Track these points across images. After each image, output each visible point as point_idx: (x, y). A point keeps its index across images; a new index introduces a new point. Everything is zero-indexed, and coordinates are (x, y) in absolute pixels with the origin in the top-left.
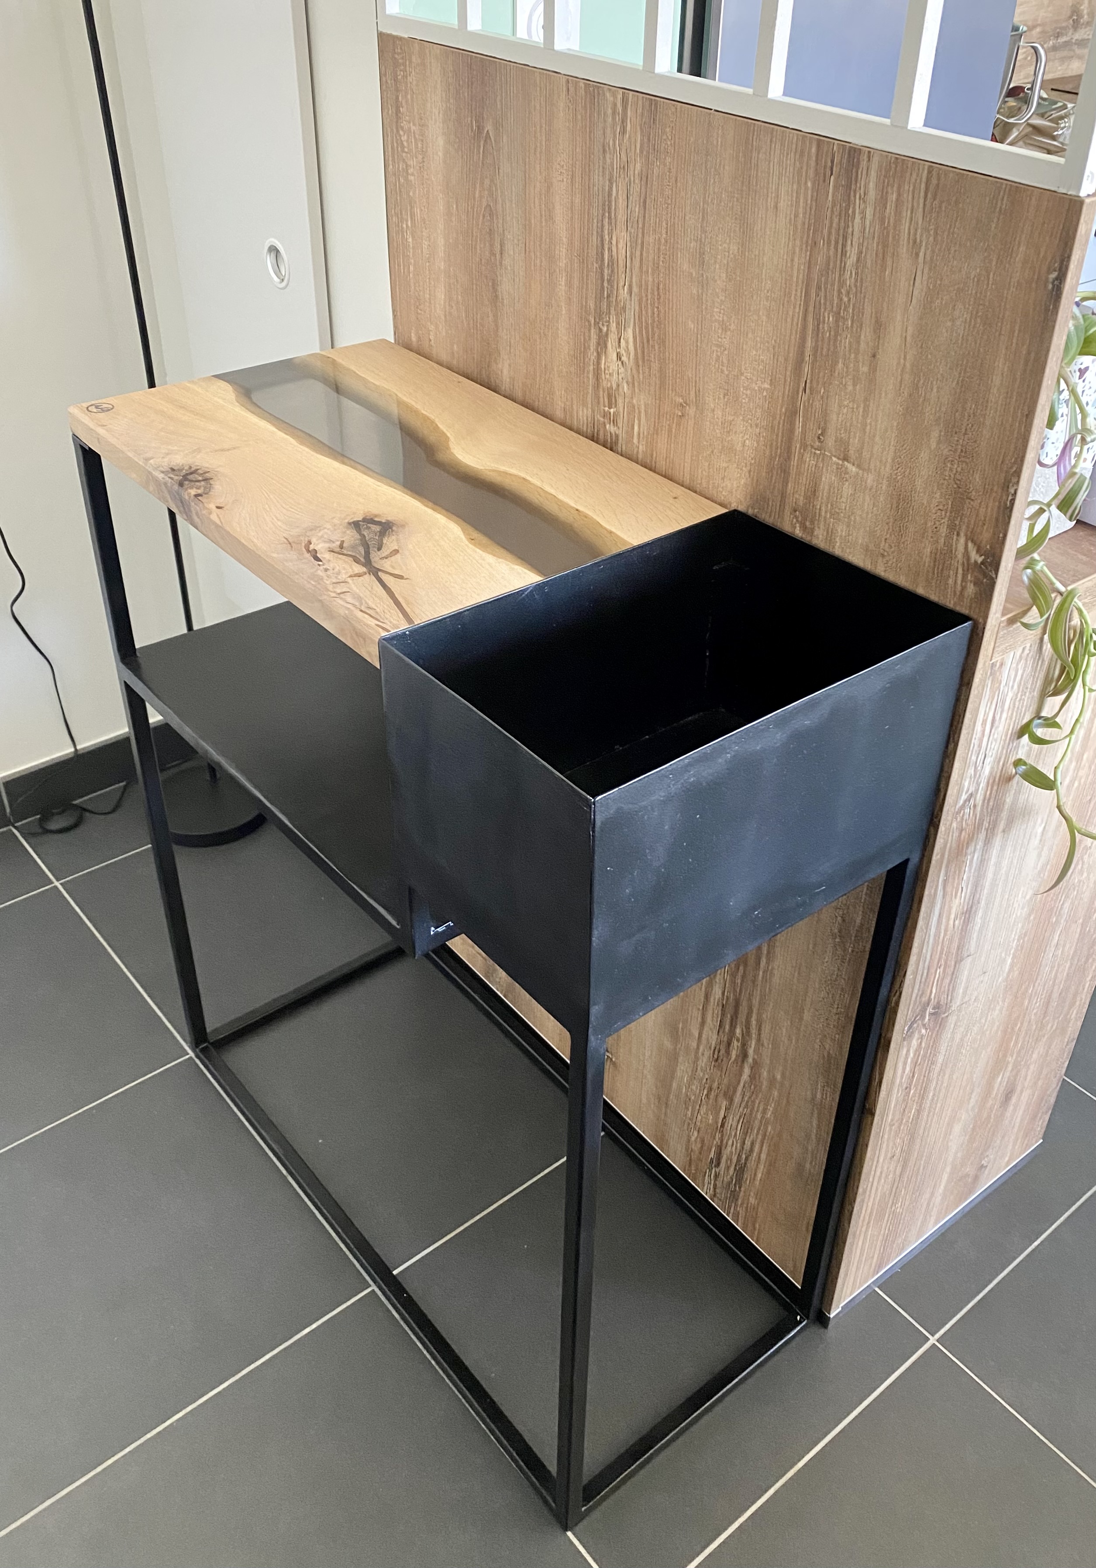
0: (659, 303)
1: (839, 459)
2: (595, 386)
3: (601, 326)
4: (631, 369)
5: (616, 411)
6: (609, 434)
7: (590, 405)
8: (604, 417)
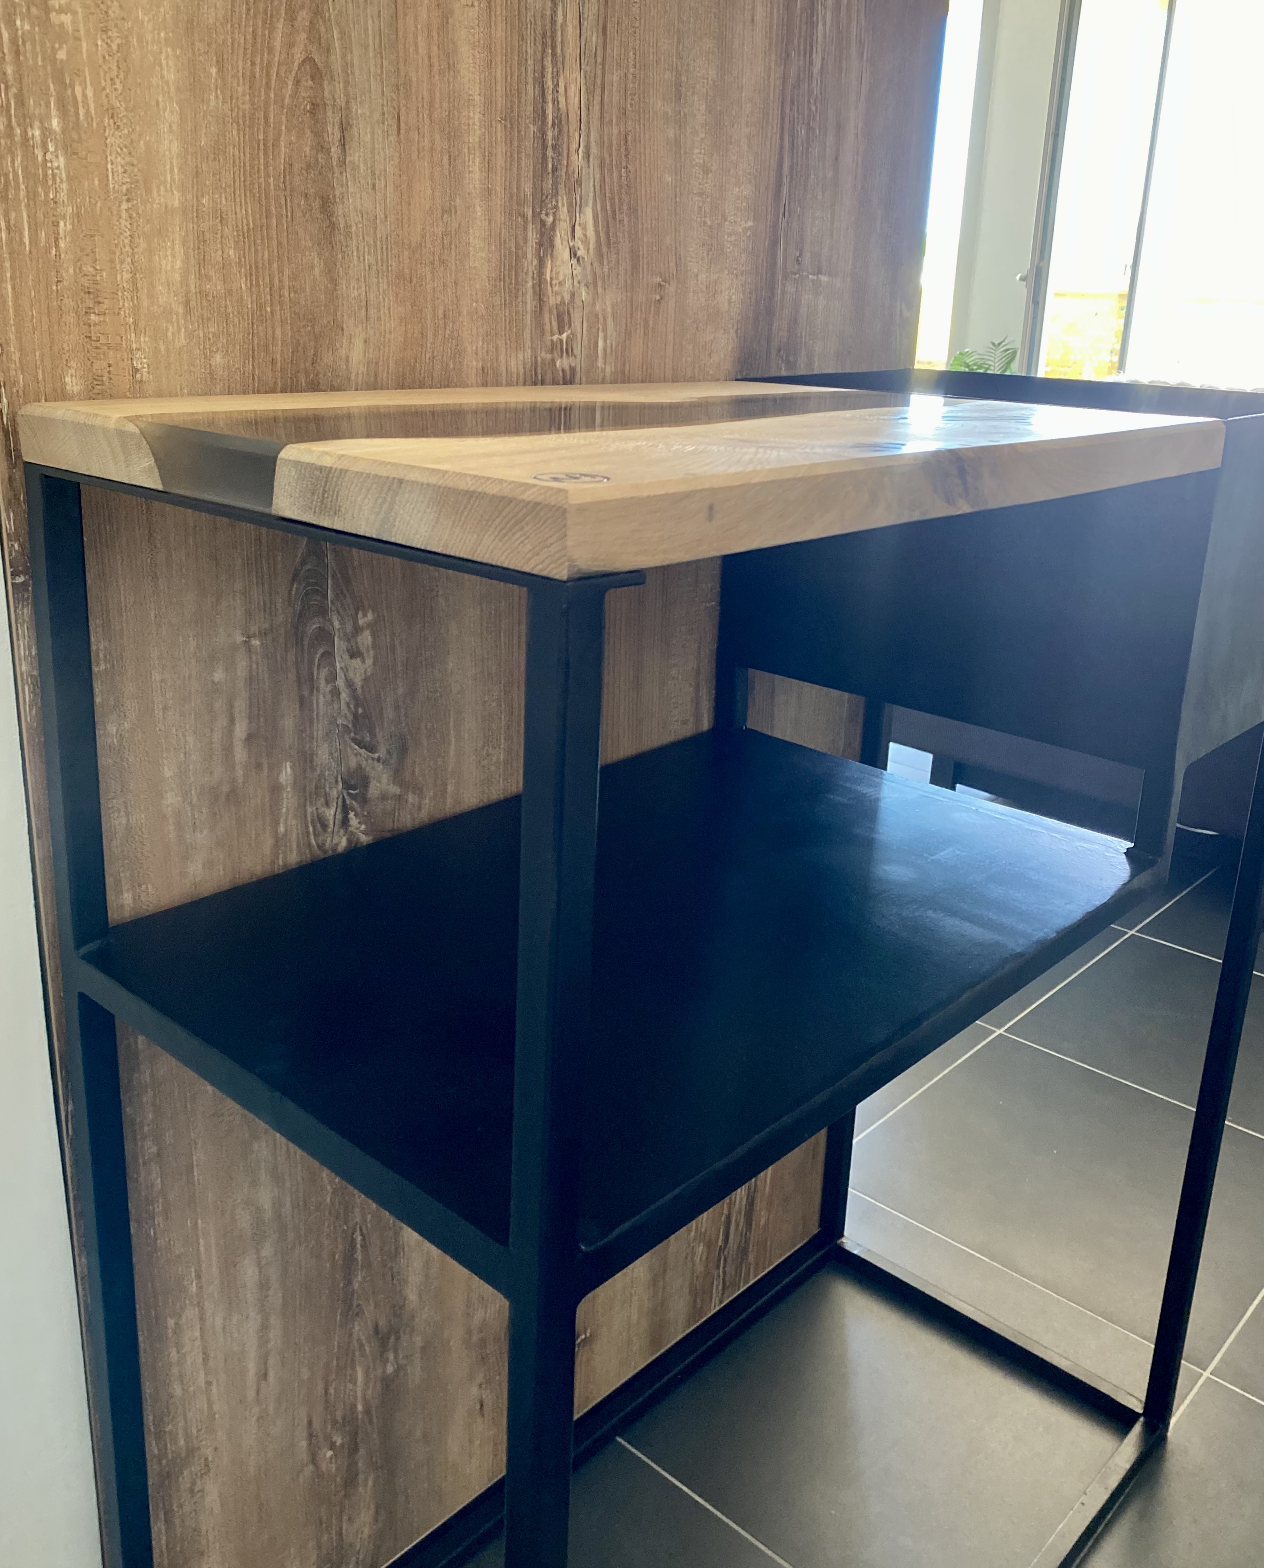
0: (627, 162)
1: (814, 274)
2: (536, 311)
3: (543, 217)
4: (592, 264)
5: (571, 333)
6: (561, 373)
7: (528, 344)
8: (552, 351)
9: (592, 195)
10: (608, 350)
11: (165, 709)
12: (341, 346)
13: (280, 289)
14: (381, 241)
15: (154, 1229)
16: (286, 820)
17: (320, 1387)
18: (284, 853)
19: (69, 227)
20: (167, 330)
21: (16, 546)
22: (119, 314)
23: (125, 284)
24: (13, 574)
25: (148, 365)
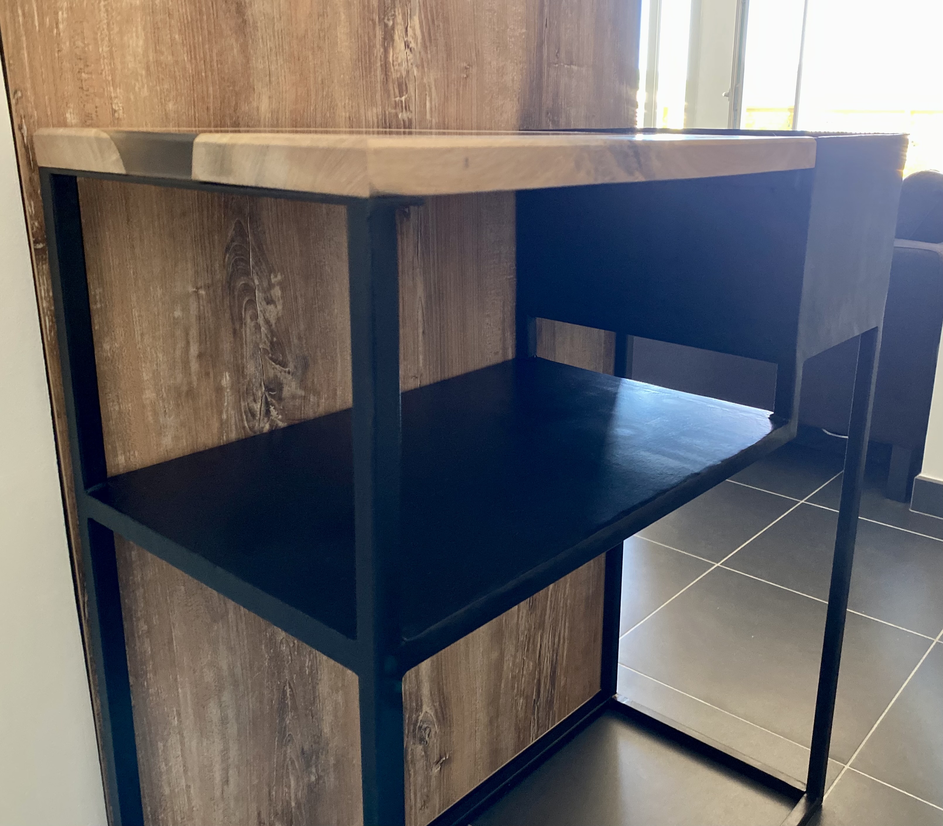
1: (568, 65)
2: (384, 82)
3: (386, 21)
4: (420, 53)
5: (408, 96)
6: (402, 122)
7: (379, 103)
8: (395, 108)
9: (417, 9)
10: (433, 109)
11: (142, 335)
12: (254, 100)
13: (211, 62)
14: (278, 33)
15: (147, 682)
16: (227, 411)
17: (266, 790)
18: (227, 433)
19: (65, 15)
20: (135, 85)
21: (36, 224)
22: (101, 73)
23: (105, 54)
24: (36, 242)
25: (123, 109)
